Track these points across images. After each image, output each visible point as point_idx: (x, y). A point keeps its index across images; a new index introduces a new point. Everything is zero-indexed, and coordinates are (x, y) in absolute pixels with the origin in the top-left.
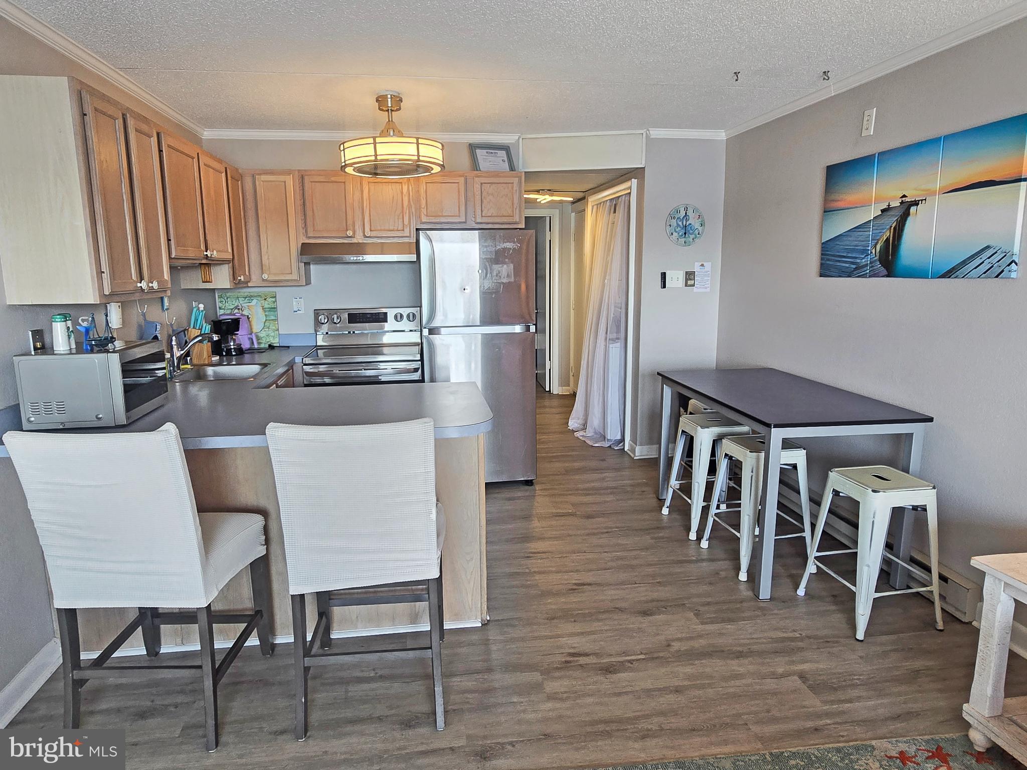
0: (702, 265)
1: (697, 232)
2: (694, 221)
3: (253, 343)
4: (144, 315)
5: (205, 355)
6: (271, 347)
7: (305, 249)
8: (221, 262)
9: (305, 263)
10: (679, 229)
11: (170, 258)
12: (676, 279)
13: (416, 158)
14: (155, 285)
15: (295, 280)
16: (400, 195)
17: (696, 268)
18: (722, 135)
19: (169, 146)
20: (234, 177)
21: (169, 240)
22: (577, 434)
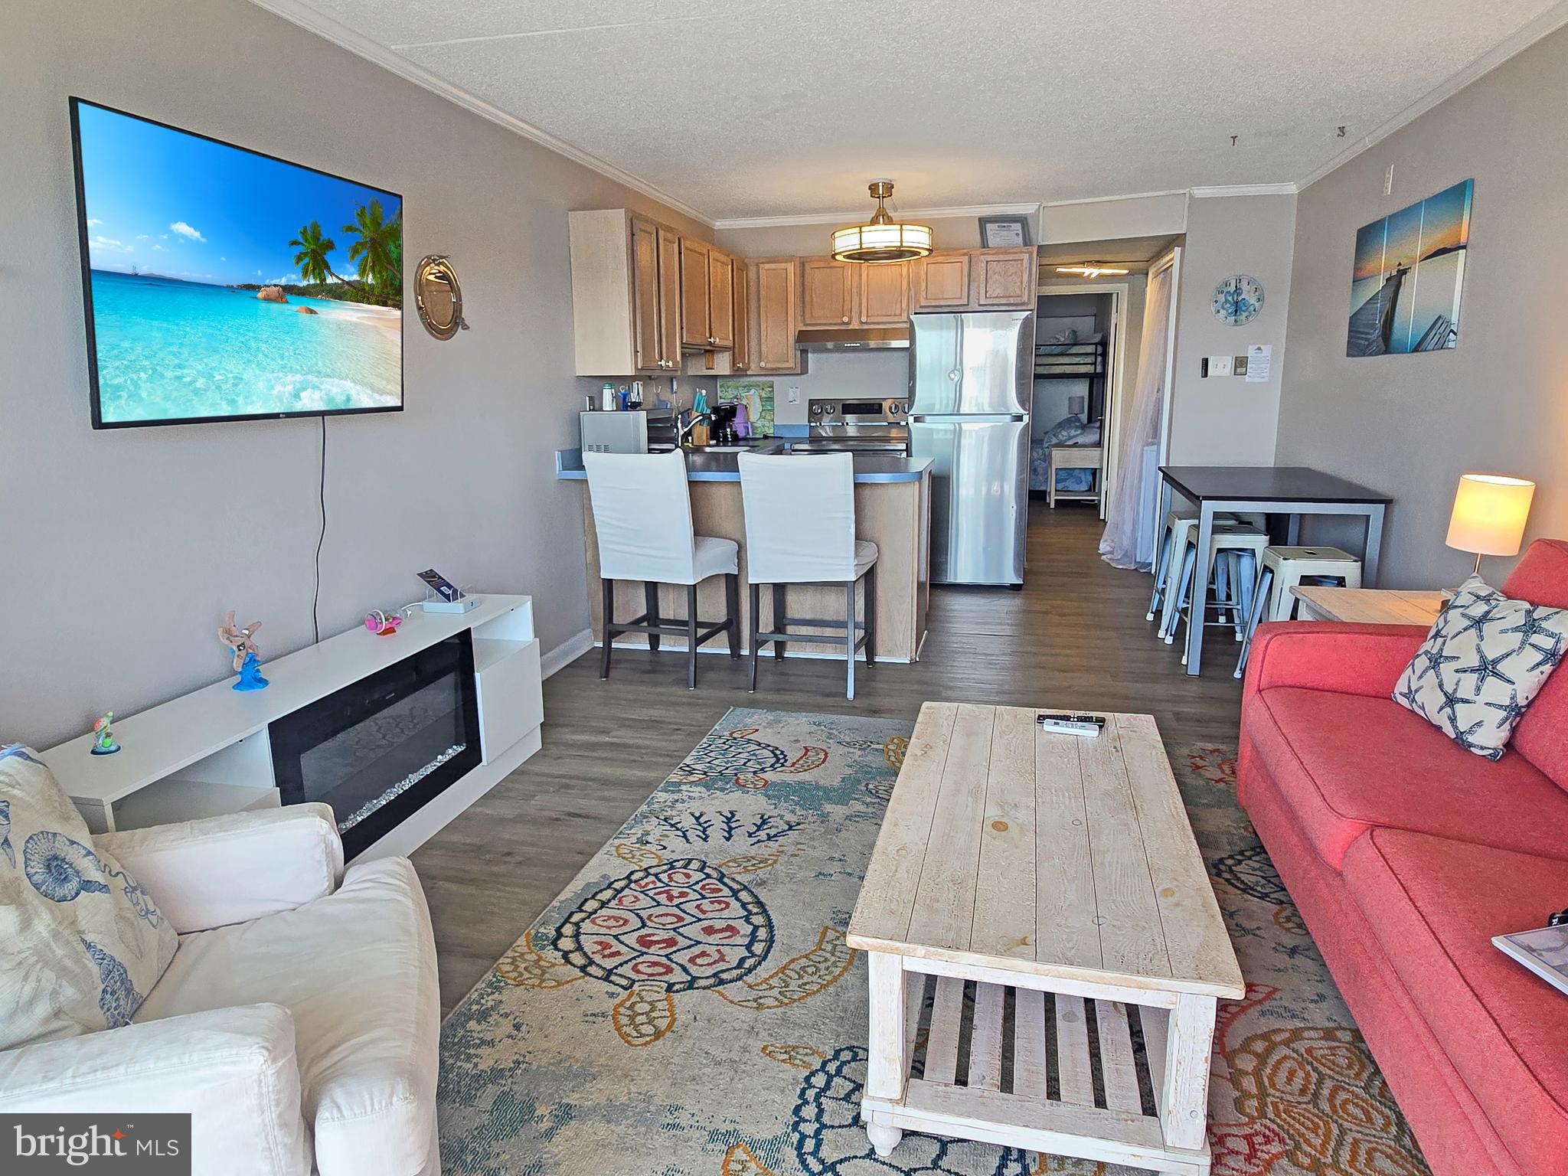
0: (1259, 349)
1: (1252, 308)
2: (1249, 296)
3: (748, 433)
4: (658, 395)
5: (704, 437)
6: (766, 437)
7: (803, 337)
8: (724, 349)
9: (801, 351)
10: (1228, 305)
11: (682, 343)
12: (1222, 366)
13: (899, 244)
14: (670, 364)
15: (790, 368)
16: (899, 277)
17: (1251, 352)
18: (1292, 189)
19: (687, 248)
20: (740, 265)
21: (682, 328)
22: (1103, 557)
